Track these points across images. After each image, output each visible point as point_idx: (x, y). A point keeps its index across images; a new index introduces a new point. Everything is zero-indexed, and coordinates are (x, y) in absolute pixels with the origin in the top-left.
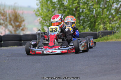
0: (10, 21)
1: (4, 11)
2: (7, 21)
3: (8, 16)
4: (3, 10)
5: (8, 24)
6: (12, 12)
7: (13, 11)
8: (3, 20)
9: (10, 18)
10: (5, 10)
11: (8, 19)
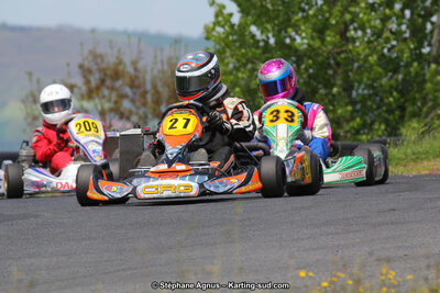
0: (157, 102)
1: (136, 69)
2: (145, 104)
3: (149, 86)
4: (134, 63)
5: (150, 116)
6: (163, 72)
7: (166, 67)
8: (133, 101)
9: (157, 92)
10: (140, 65)
11: (149, 98)
